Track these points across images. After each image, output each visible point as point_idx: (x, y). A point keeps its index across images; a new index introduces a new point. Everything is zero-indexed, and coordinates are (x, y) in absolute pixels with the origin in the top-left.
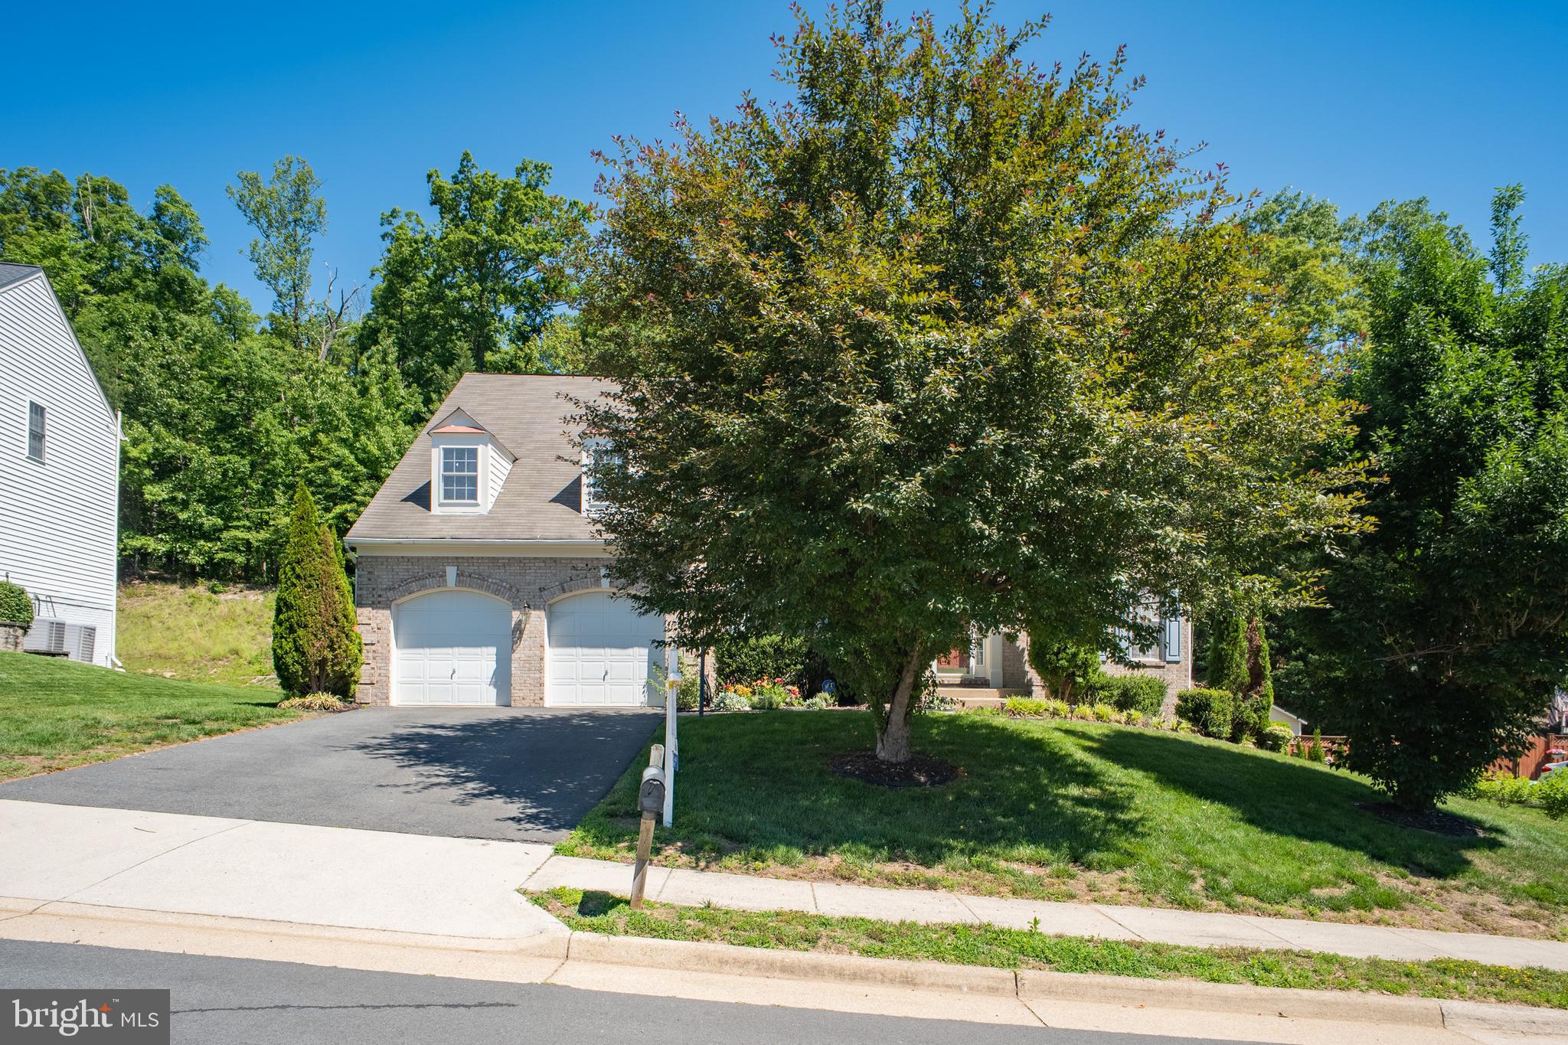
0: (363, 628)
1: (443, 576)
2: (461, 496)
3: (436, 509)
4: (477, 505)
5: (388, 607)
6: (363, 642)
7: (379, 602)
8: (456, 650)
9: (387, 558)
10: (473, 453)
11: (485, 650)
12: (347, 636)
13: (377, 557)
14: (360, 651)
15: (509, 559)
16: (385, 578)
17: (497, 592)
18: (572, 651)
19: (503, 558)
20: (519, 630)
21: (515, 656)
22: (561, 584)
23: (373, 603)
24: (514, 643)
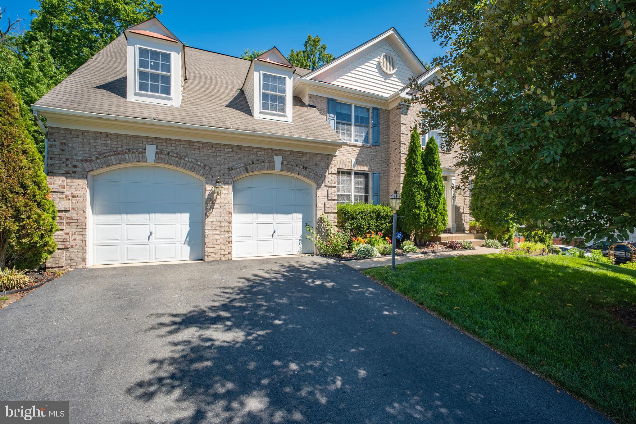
0: (54, 195)
1: (143, 152)
2: (155, 89)
3: (131, 97)
4: (170, 99)
5: (86, 178)
6: (56, 209)
7: (74, 172)
8: (153, 216)
9: (83, 132)
10: (167, 57)
11: (179, 215)
12: (39, 205)
13: (71, 130)
14: (53, 219)
15: (203, 143)
16: (81, 152)
17: (192, 169)
18: (250, 216)
19: (198, 142)
20: (211, 201)
21: (208, 221)
22: (245, 166)
23: (67, 172)
24: (207, 210)
